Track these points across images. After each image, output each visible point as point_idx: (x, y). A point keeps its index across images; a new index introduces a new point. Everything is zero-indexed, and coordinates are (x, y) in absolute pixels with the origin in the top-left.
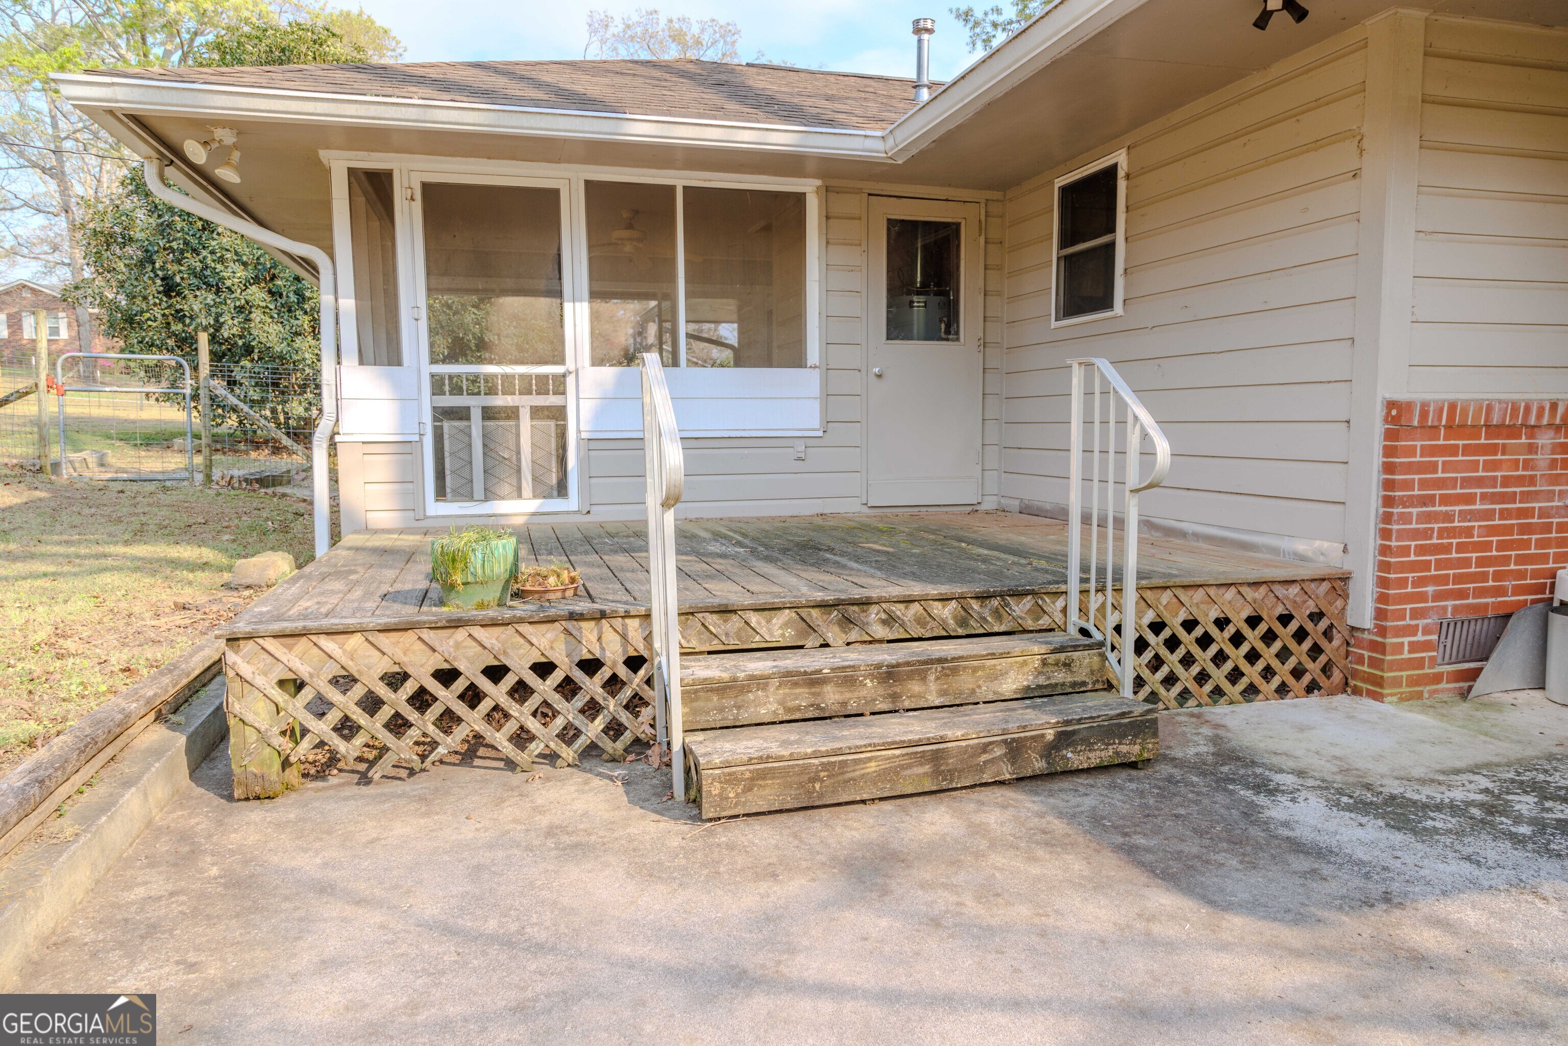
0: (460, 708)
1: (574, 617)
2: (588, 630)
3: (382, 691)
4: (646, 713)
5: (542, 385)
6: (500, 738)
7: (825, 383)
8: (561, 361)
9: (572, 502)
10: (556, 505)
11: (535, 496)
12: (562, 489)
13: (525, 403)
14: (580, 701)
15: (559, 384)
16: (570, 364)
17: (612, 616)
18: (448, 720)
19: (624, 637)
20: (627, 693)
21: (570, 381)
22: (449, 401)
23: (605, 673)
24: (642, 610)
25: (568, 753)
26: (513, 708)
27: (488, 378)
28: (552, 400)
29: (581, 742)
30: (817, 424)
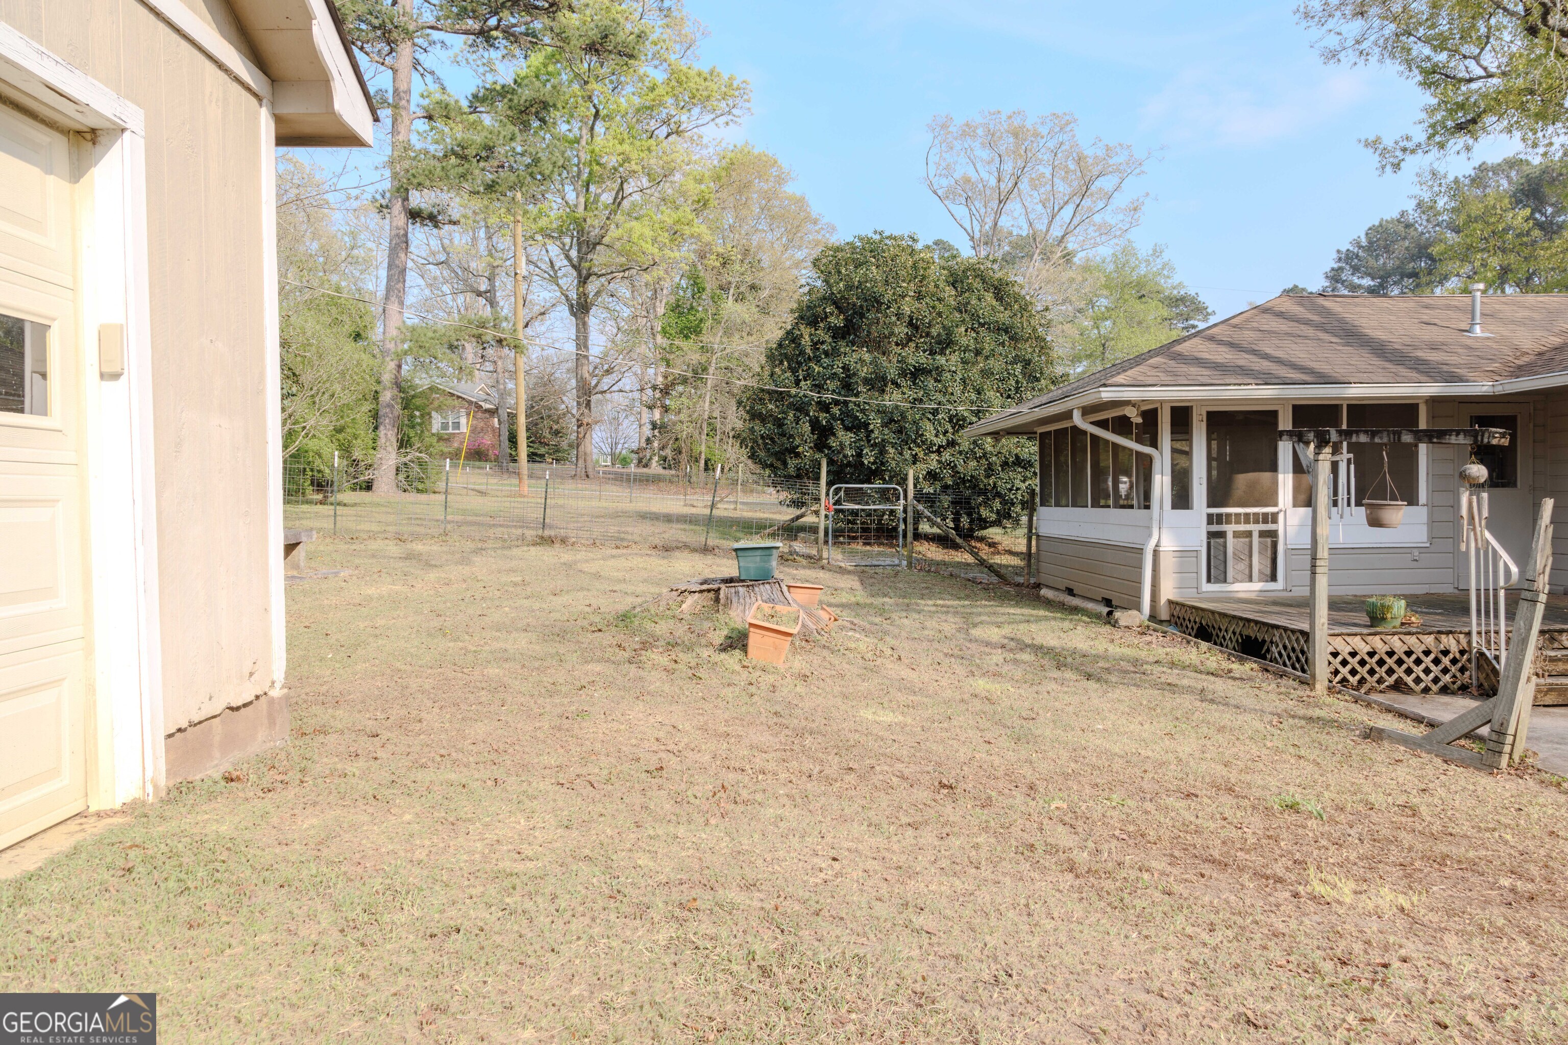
0: (1395, 667)
1: (1440, 632)
2: (1443, 638)
3: (1367, 658)
4: (1467, 673)
5: (1265, 518)
6: (1409, 680)
7: (1430, 515)
8: (1276, 505)
9: (1279, 585)
10: (1271, 586)
11: (1260, 581)
12: (1273, 577)
13: (1256, 528)
14: (1441, 667)
15: (1274, 518)
16: (1281, 505)
17: (1455, 632)
18: (1390, 672)
19: (1458, 642)
20: (1460, 665)
21: (1281, 517)
22: (1215, 528)
23: (1451, 656)
24: (1466, 630)
25: (1435, 688)
26: (1415, 668)
27: (1228, 515)
28: (1270, 527)
29: (1441, 684)
30: (1425, 540)
